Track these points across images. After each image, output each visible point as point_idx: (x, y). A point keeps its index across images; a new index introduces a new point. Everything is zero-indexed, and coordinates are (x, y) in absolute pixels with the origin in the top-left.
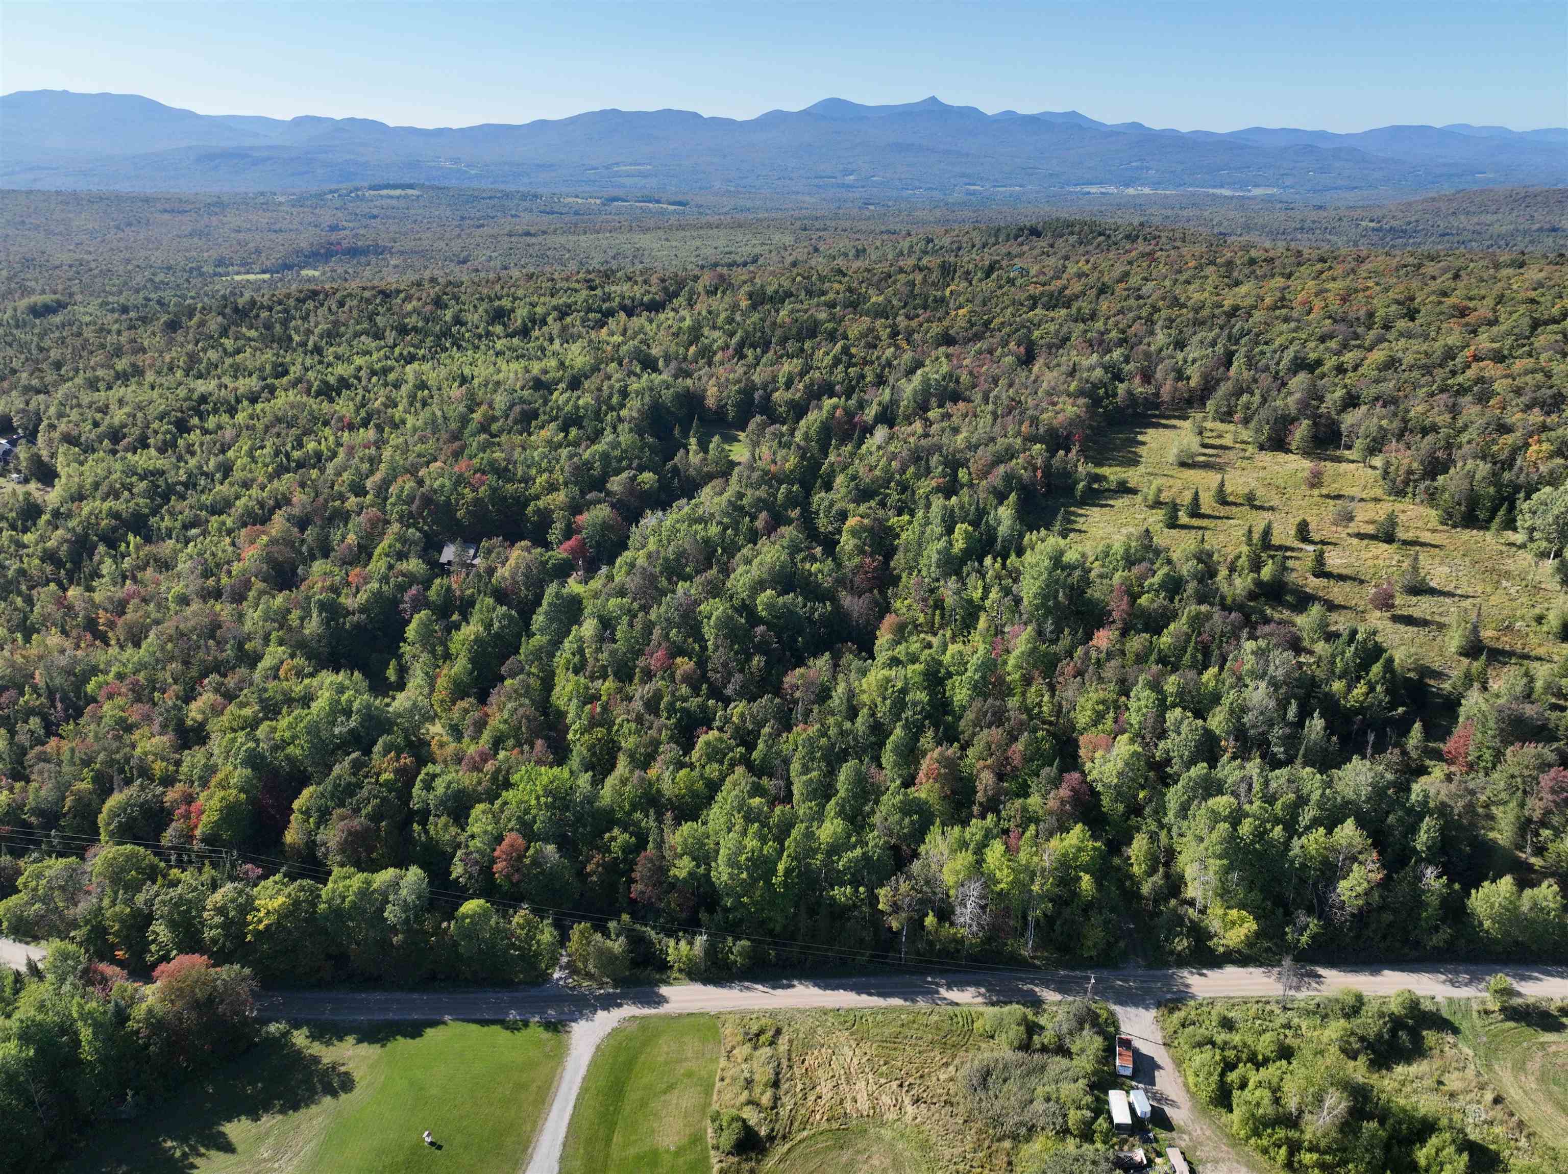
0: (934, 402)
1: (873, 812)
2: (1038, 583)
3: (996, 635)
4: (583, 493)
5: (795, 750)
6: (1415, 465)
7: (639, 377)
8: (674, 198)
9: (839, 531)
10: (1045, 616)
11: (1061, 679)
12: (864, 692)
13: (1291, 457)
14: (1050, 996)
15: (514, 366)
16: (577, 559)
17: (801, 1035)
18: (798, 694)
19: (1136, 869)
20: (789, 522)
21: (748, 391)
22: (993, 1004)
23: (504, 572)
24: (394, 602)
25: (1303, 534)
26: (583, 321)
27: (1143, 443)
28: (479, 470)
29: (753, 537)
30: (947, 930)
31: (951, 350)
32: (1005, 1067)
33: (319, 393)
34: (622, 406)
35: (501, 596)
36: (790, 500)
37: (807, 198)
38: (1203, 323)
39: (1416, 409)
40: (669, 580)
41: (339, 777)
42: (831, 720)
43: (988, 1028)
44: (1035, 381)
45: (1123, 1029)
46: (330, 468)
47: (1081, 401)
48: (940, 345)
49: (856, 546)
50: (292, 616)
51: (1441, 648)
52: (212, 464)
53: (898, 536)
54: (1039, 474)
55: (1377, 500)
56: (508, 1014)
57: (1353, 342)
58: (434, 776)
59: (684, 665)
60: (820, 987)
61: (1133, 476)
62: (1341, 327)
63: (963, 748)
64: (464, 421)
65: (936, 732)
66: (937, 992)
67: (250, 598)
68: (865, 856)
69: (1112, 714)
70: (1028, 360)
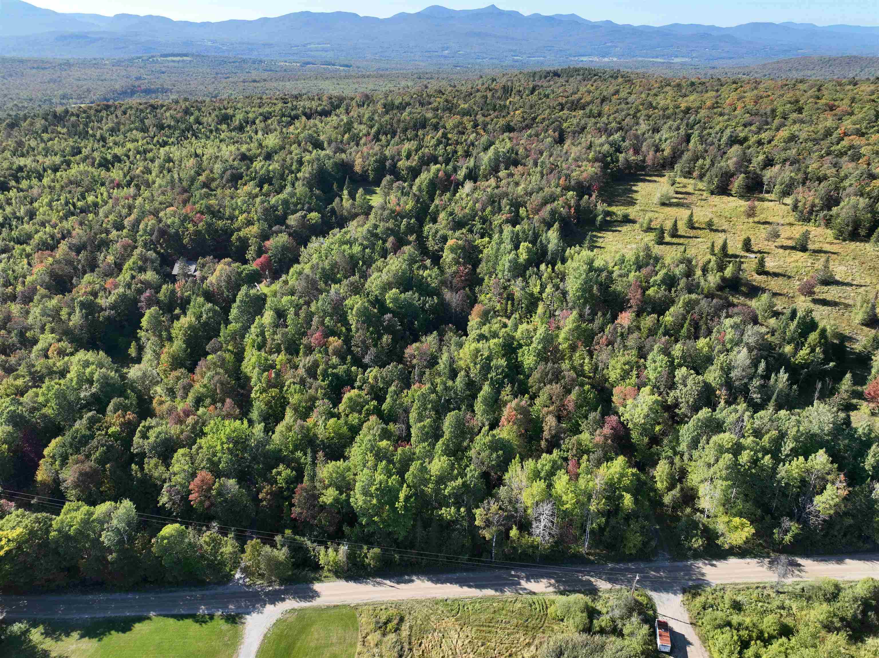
0: (502, 166)
1: (468, 448)
2: (579, 282)
3: (550, 317)
4: (270, 227)
5: (413, 402)
6: (817, 201)
7: (311, 152)
8: (342, 63)
9: (442, 249)
10: (584, 304)
11: (597, 347)
12: (461, 359)
13: (731, 198)
14: (603, 585)
15: (232, 148)
16: (264, 271)
17: (419, 622)
18: (415, 361)
19: (659, 485)
20: (409, 243)
21: (382, 161)
22: (562, 593)
23: (212, 279)
24: (135, 301)
25: (747, 245)
26: (279, 123)
27: (636, 192)
28: (199, 212)
29: (384, 254)
30: (527, 540)
31: (512, 135)
32: (574, 647)
33: (100, 165)
34: (299, 171)
35: (209, 296)
36: (410, 230)
37: (421, 63)
38: (668, 118)
39: (813, 166)
40: (326, 283)
41: (77, 431)
42: (438, 380)
43: (559, 613)
44: (566, 153)
45: (660, 610)
46: (101, 212)
47: (597, 164)
48: (504, 132)
49: (453, 259)
50: (62, 313)
51: (848, 320)
52: (22, 211)
53: (481, 252)
54: (572, 210)
55: (791, 224)
56: (199, 609)
57: (765, 127)
58: (150, 428)
59: (335, 342)
60: (433, 581)
61: (632, 212)
62: (758, 118)
63: (533, 398)
64: (193, 180)
65: (512, 387)
66: (519, 584)
67: (35, 301)
68: (464, 484)
69: (635, 372)
70: (561, 140)
